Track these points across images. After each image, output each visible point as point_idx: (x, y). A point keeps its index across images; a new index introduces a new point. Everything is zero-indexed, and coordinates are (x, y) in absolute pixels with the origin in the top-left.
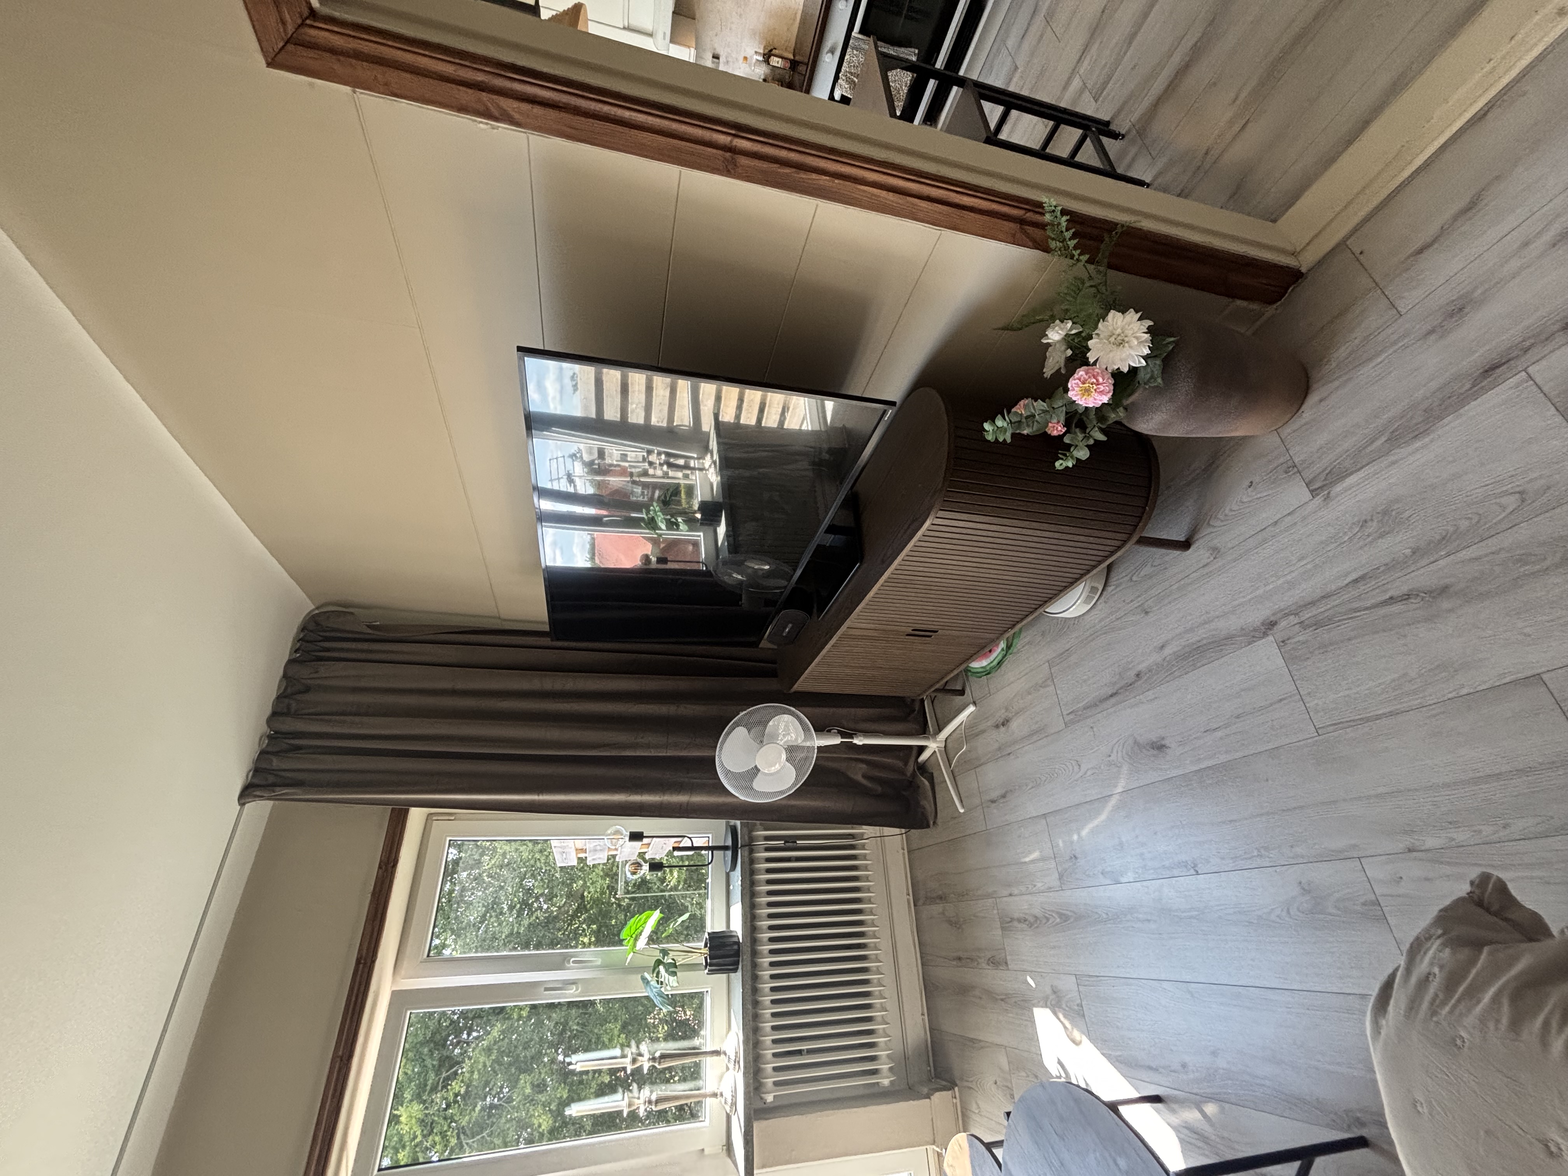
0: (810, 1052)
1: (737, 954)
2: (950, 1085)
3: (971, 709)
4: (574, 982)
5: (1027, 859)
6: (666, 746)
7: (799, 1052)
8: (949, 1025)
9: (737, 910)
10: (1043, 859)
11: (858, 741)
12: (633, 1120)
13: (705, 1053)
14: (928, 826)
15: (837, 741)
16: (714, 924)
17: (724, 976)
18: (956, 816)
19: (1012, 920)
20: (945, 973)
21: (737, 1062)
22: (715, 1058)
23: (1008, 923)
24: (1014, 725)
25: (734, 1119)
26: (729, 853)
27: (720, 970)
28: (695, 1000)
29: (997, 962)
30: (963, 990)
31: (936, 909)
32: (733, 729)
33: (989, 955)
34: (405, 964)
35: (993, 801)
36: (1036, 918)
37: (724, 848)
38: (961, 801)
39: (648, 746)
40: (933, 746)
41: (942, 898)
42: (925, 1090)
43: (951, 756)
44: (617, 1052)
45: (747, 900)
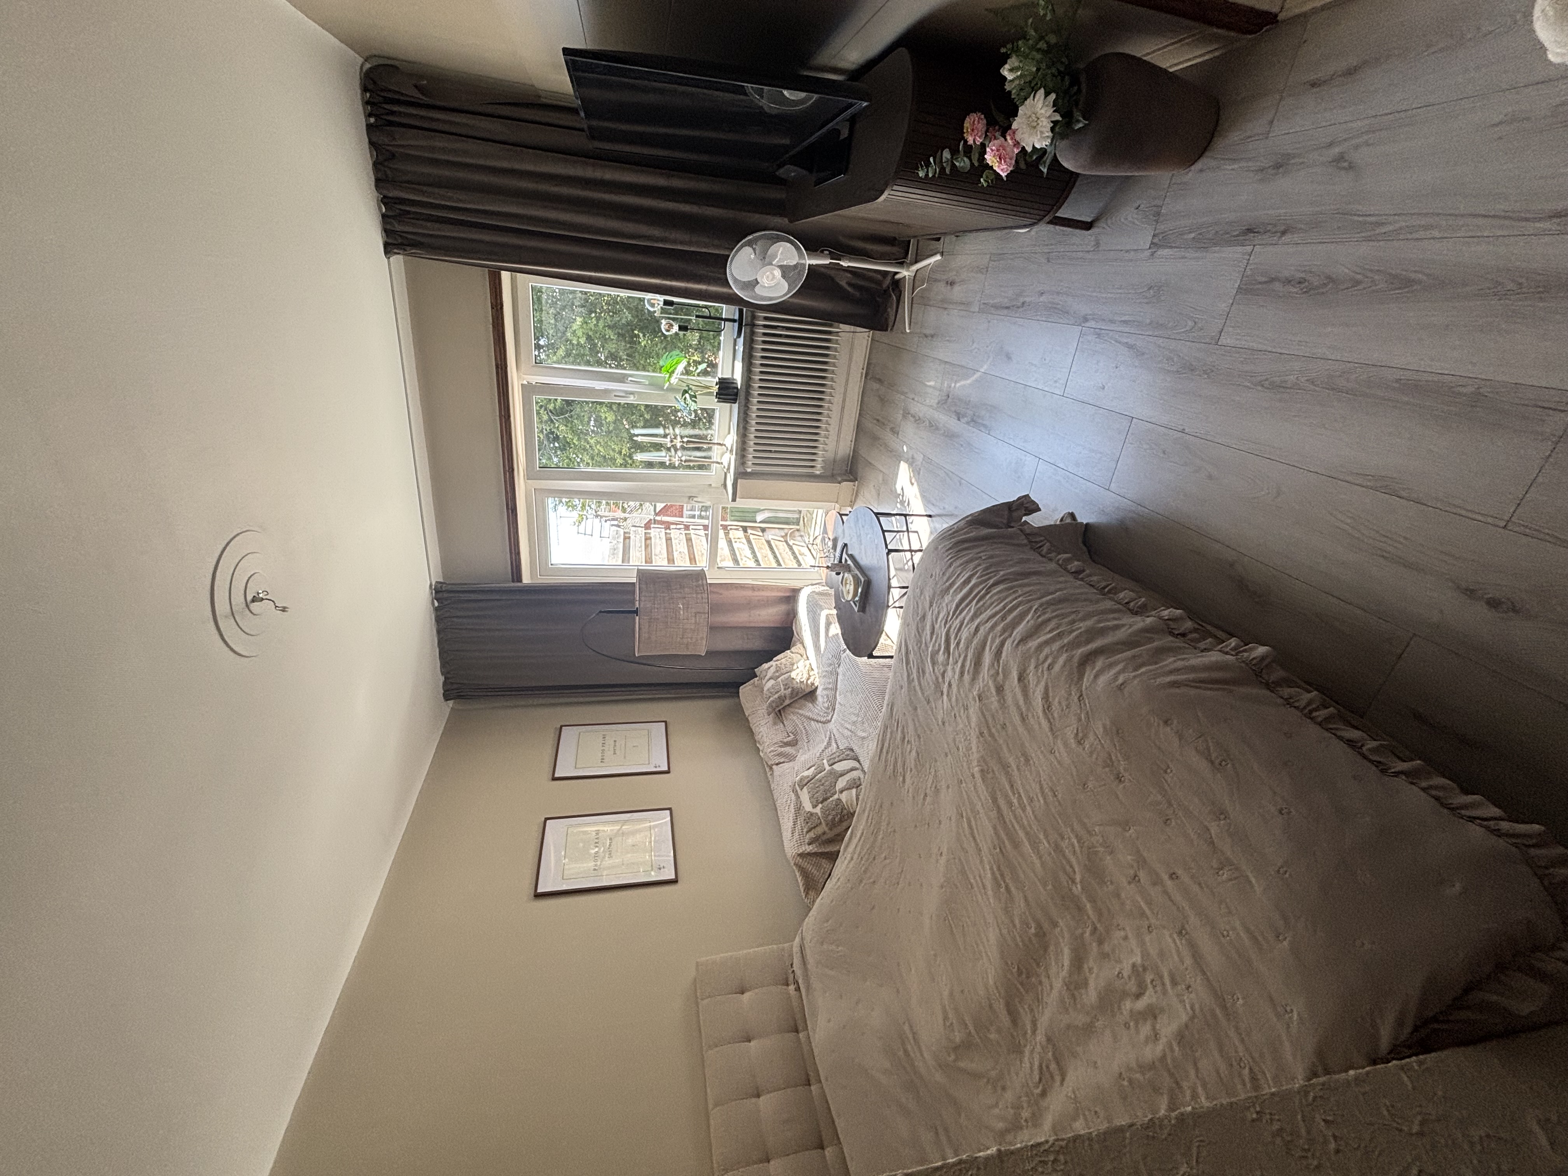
0: (776, 452)
1: (736, 394)
2: (854, 480)
3: (938, 257)
4: (632, 393)
5: (928, 384)
6: (690, 243)
7: (770, 451)
8: (863, 452)
9: (739, 366)
10: (934, 387)
11: (844, 264)
12: (672, 466)
13: (714, 444)
14: (886, 330)
15: (827, 261)
16: (723, 372)
17: (729, 405)
18: (904, 332)
19: (909, 413)
20: (869, 424)
21: (731, 451)
22: (719, 447)
23: (906, 414)
24: (957, 288)
25: (728, 475)
26: (736, 324)
27: (725, 401)
28: (710, 414)
29: (895, 431)
30: (875, 438)
31: (876, 386)
32: (742, 247)
33: (892, 425)
34: (523, 367)
35: (926, 336)
36: (920, 419)
37: (734, 321)
38: (910, 325)
39: (675, 242)
40: (905, 273)
41: (880, 381)
42: (840, 479)
43: (916, 285)
44: (660, 431)
45: (746, 360)
